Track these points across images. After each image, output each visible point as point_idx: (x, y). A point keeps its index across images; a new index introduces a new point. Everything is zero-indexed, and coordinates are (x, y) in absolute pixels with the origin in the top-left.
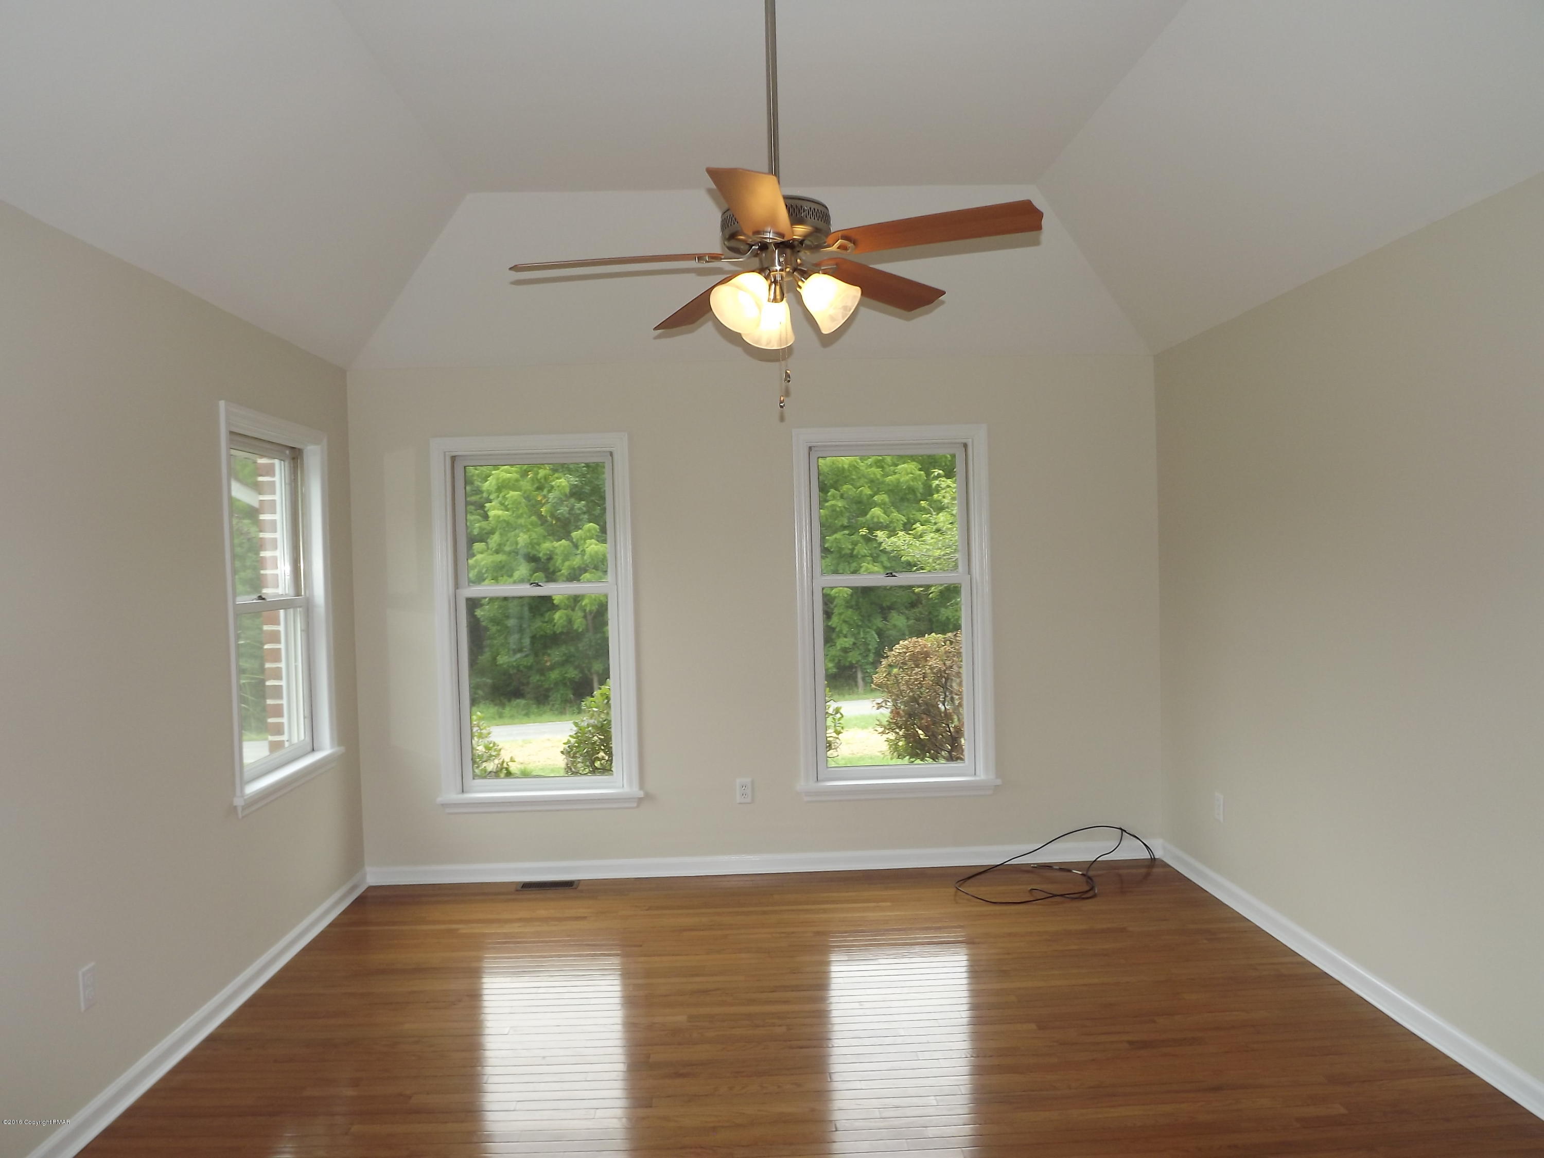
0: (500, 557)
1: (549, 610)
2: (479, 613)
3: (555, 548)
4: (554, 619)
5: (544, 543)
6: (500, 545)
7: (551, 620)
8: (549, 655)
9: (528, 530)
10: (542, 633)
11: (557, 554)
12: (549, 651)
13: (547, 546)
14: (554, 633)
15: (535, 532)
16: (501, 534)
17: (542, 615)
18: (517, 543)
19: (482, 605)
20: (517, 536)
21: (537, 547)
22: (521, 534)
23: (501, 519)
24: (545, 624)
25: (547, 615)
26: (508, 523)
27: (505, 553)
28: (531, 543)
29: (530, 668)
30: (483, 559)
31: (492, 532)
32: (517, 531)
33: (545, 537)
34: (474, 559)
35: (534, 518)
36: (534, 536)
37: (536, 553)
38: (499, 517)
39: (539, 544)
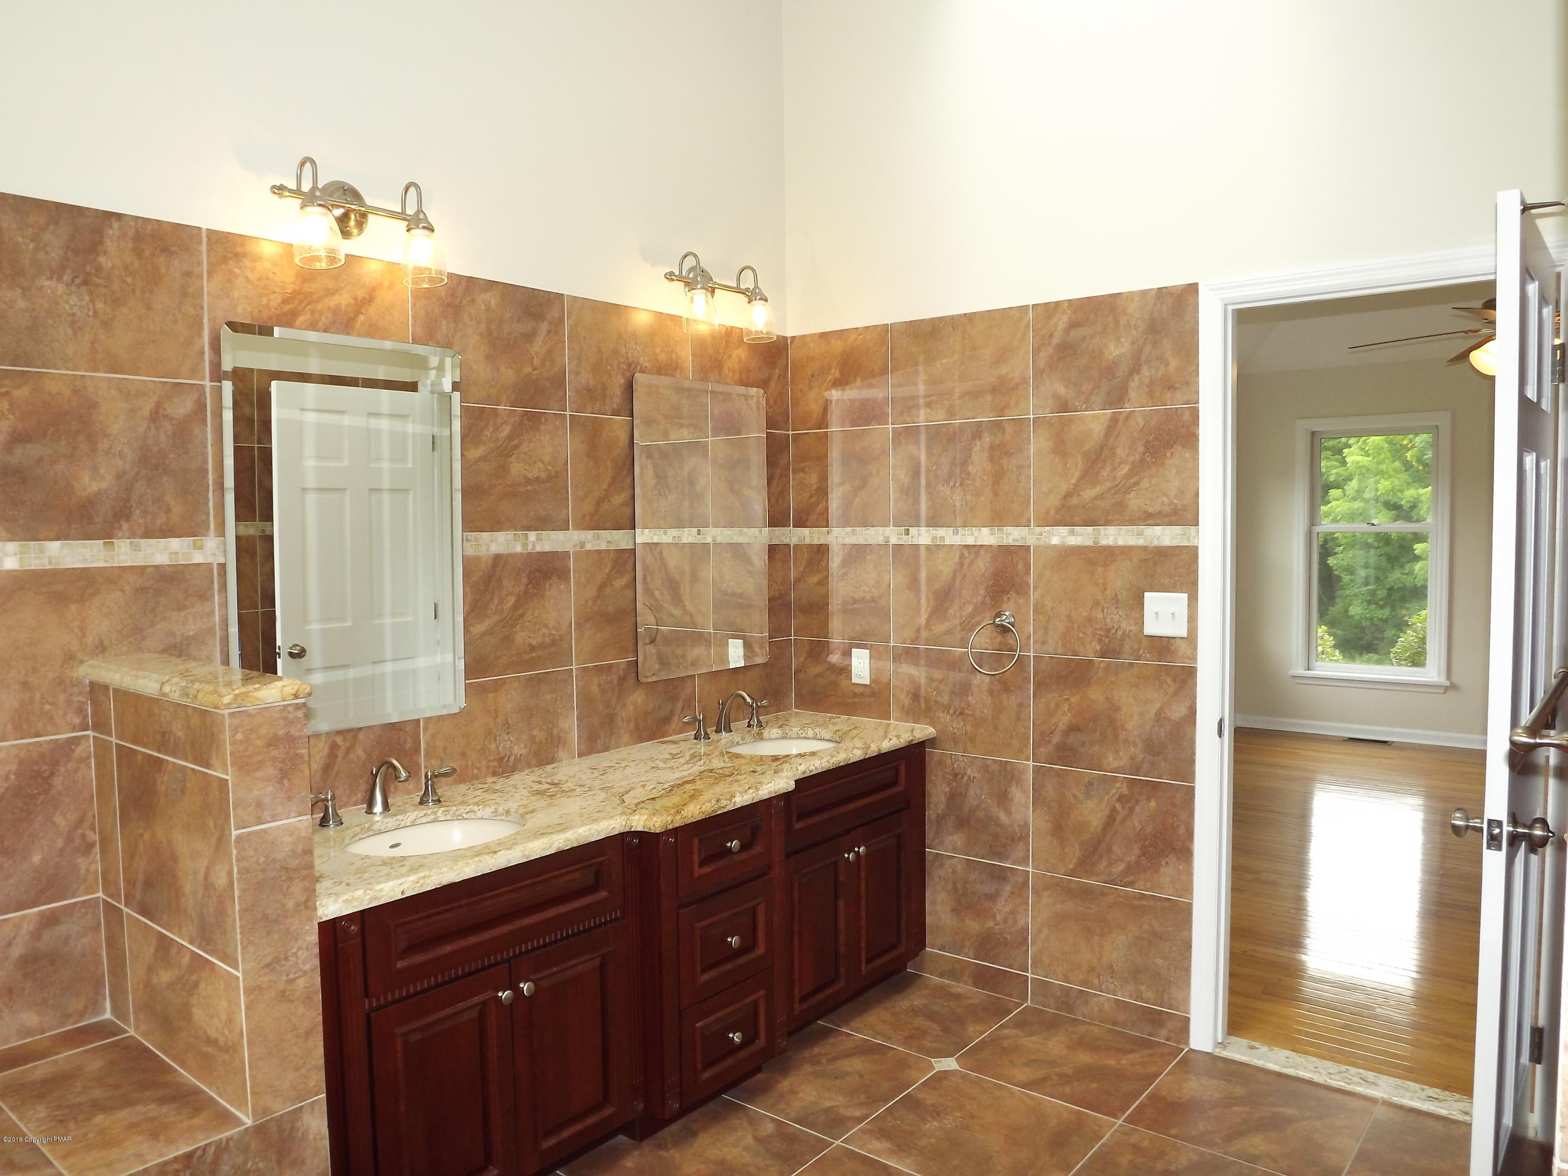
0: (1358, 505)
1: (1410, 561)
2: (1331, 561)
3: (1421, 495)
4: (1414, 570)
5: (1409, 490)
6: (1358, 491)
7: (1411, 573)
8: (1408, 609)
9: (1390, 477)
10: (1400, 585)
11: (1422, 502)
12: (1408, 605)
13: (1411, 493)
14: (1415, 585)
15: (1399, 478)
16: (1360, 481)
17: (1402, 566)
18: (1377, 490)
19: (1336, 553)
20: (1378, 482)
21: (1400, 495)
22: (1382, 481)
23: (1361, 464)
24: (1405, 576)
25: (1407, 567)
26: (1368, 469)
27: (1363, 499)
28: (1392, 490)
29: (1385, 621)
30: (1338, 507)
31: (1349, 478)
32: (1378, 477)
33: (1408, 484)
34: (1330, 505)
35: (1397, 464)
36: (1396, 482)
37: (1398, 500)
38: (1358, 462)
39: (1401, 491)
